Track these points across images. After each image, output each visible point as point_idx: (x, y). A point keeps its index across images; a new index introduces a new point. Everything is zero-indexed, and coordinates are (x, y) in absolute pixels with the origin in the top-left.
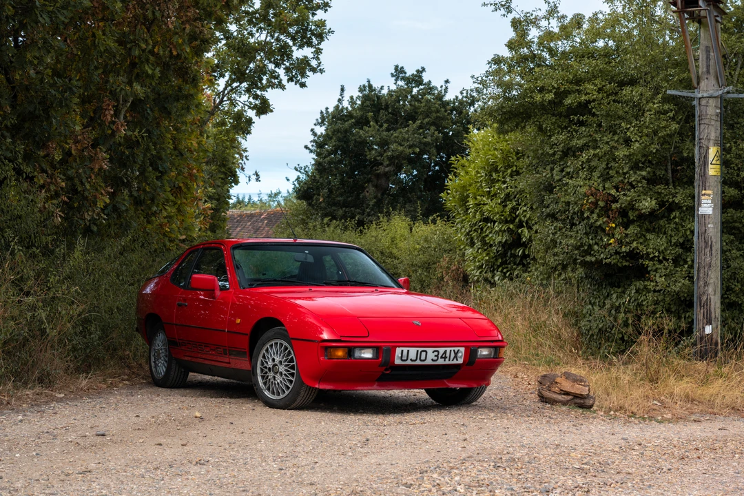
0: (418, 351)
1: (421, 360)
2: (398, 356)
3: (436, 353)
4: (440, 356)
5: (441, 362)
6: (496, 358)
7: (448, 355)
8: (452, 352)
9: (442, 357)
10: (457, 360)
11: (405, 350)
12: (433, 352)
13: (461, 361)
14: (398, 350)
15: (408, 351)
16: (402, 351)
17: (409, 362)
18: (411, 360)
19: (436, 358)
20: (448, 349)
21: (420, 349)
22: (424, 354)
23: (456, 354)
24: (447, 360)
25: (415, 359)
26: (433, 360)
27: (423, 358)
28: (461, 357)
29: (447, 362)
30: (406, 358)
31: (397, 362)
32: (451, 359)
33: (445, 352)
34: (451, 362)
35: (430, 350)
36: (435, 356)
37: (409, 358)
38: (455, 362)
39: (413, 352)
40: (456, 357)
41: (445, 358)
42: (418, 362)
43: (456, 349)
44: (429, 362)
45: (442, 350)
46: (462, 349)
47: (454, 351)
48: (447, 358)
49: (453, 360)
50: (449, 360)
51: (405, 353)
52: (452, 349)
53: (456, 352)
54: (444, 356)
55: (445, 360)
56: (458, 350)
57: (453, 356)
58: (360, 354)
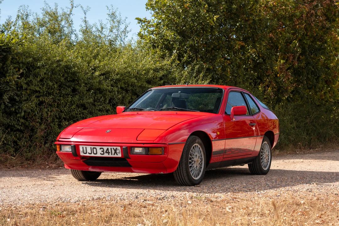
1: (94, 154)
2: (81, 151)
3: (102, 150)
4: (105, 151)
5: (106, 155)
6: (148, 155)
7: (110, 151)
8: (113, 150)
9: (106, 152)
10: (117, 155)
11: (84, 147)
12: (100, 149)
13: (120, 155)
14: (81, 147)
15: (86, 148)
16: (83, 147)
17: (87, 155)
18: (89, 153)
19: (102, 153)
20: (109, 148)
21: (92, 147)
22: (95, 150)
23: (115, 150)
24: (110, 154)
25: (91, 153)
26: (101, 154)
27: (95, 152)
28: (119, 153)
29: (110, 156)
30: (85, 152)
31: (82, 154)
32: (113, 153)
33: (108, 149)
34: (113, 156)
35: (98, 148)
36: (102, 151)
37: (87, 152)
38: (116, 156)
40: (116, 152)
42: (93, 155)
43: (115, 148)
44: (99, 155)
45: (105, 148)
46: (119, 148)
47: (113, 148)
48: (110, 153)
49: (114, 154)
50: (112, 154)
51: (85, 149)
52: (112, 147)
53: (115, 149)
54: (107, 152)
55: (109, 154)
56: (116, 148)
57: (113, 152)
58: (64, 149)
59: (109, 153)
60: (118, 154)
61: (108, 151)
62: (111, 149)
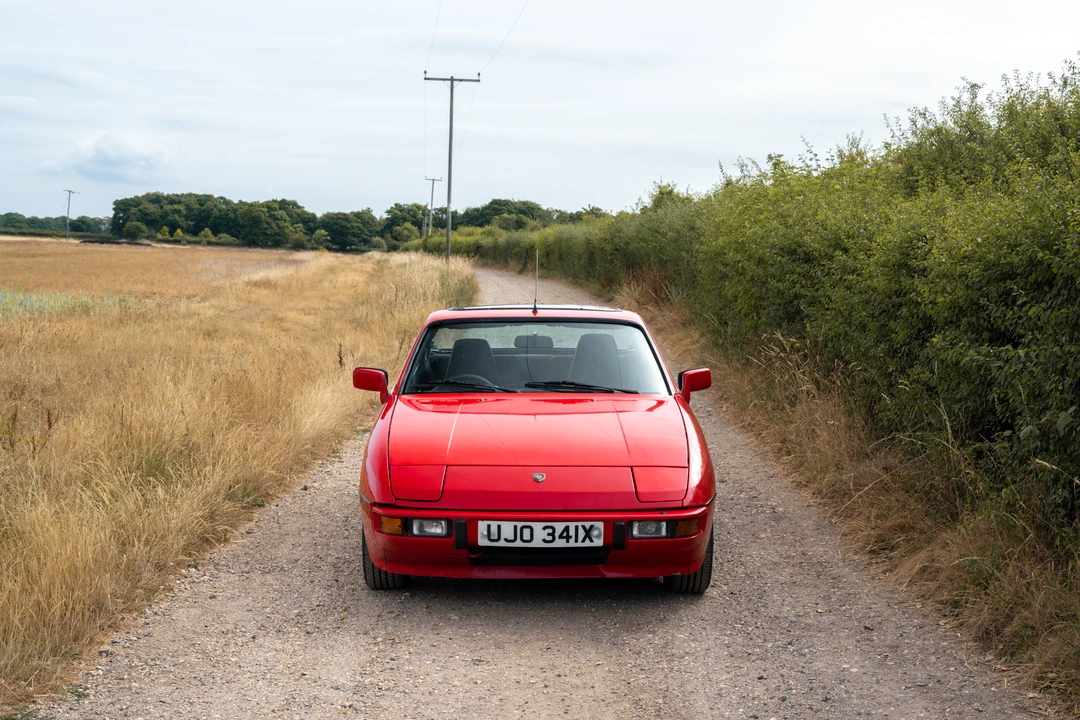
0: (515, 527)
1: (523, 541)
2: (482, 534)
3: (550, 531)
4: (557, 534)
5: (560, 543)
6: (674, 537)
7: (572, 533)
8: (581, 529)
9: (561, 537)
10: (592, 541)
11: (494, 525)
12: (544, 528)
13: (599, 542)
14: (482, 526)
15: (499, 527)
16: (489, 526)
17: (502, 543)
18: (506, 540)
19: (550, 538)
20: (572, 525)
21: (520, 525)
22: (527, 533)
23: (588, 531)
24: (572, 540)
25: (512, 539)
26: (544, 541)
28: (598, 537)
29: (572, 544)
30: (496, 538)
31: (483, 542)
32: (580, 539)
33: (567, 529)
34: (580, 544)
35: (538, 526)
36: (549, 534)
37: (503, 537)
38: (587, 543)
39: (508, 529)
40: (588, 536)
42: (518, 544)
43: (588, 525)
44: (537, 543)
45: (559, 527)
46: (600, 525)
47: (584, 527)
48: (571, 537)
49: (583, 541)
50: (576, 541)
51: (494, 529)
52: (580, 524)
53: (588, 528)
54: (565, 534)
55: (568, 541)
56: (592, 526)
57: (582, 534)
58: (421, 528)
59: (568, 538)
60: (594, 539)
61: (568, 533)
62: (577, 527)
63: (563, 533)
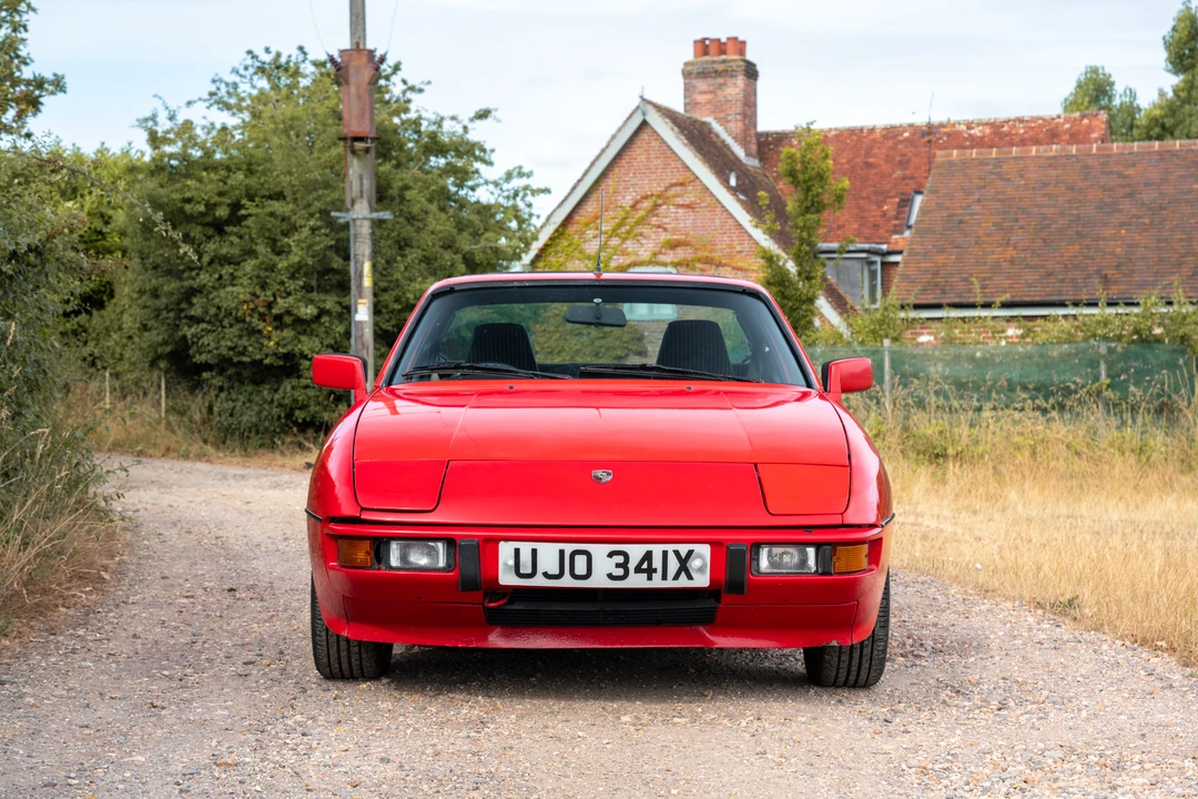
0: (562, 552)
1: (574, 576)
2: (506, 564)
3: (620, 559)
4: (632, 566)
5: (636, 581)
6: (829, 574)
7: (657, 563)
8: (672, 556)
9: (638, 570)
10: (690, 577)
11: (526, 549)
12: (611, 555)
13: (702, 580)
14: (506, 551)
15: (534, 552)
16: (517, 551)
17: (539, 581)
18: (546, 575)
19: (620, 572)
20: (657, 549)
21: (569, 548)
22: (581, 562)
23: (684, 563)
24: (657, 576)
25: (557, 572)
26: (610, 576)
27: (581, 568)
28: (701, 570)
29: (657, 582)
30: (529, 571)
31: (507, 578)
32: (672, 573)
33: (648, 556)
34: (670, 584)
35: (599, 551)
36: (618, 565)
37: (540, 570)
38: (683, 582)
39: (549, 554)
40: (684, 569)
41: (650, 572)
42: (567, 582)
43: (683, 549)
44: (599, 580)
45: (636, 552)
46: (704, 551)
47: (677, 553)
48: (655, 571)
49: (676, 577)
50: (664, 577)
51: (526, 557)
52: (670, 548)
53: (683, 555)
54: (645, 566)
55: (650, 578)
56: (690, 553)
57: (673, 565)
58: (404, 558)
60: (693, 574)
61: (650, 564)
62: (665, 554)
63: (641, 562)
